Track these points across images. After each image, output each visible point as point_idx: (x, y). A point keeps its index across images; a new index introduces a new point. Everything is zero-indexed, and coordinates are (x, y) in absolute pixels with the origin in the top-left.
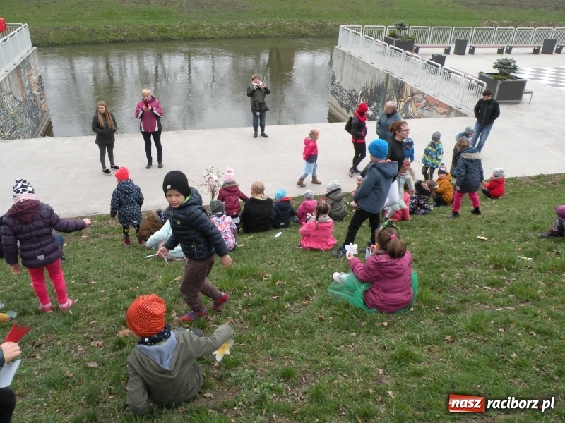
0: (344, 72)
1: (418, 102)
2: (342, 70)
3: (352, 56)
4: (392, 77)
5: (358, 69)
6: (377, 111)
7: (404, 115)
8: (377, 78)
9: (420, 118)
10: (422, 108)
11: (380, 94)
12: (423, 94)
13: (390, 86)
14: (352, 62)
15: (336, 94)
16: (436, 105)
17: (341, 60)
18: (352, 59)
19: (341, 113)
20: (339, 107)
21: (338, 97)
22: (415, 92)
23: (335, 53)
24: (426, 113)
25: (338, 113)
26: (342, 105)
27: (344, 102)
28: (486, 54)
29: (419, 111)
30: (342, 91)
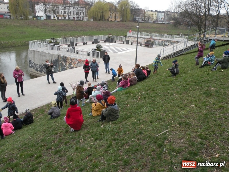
0: (36, 58)
1: (74, 62)
2: (34, 57)
3: (38, 52)
4: (61, 56)
5: (43, 56)
6: (56, 69)
7: (69, 68)
8: (53, 57)
9: (77, 67)
10: (77, 64)
11: (56, 63)
12: (76, 59)
13: (60, 59)
14: (39, 54)
15: (33, 67)
16: (83, 62)
17: (33, 54)
18: (39, 52)
19: (38, 73)
20: (36, 72)
21: (34, 68)
22: (72, 59)
23: (29, 52)
24: (79, 65)
25: (36, 74)
26: (37, 70)
27: (38, 69)
28: (80, 45)
29: (76, 65)
30: (36, 65)
